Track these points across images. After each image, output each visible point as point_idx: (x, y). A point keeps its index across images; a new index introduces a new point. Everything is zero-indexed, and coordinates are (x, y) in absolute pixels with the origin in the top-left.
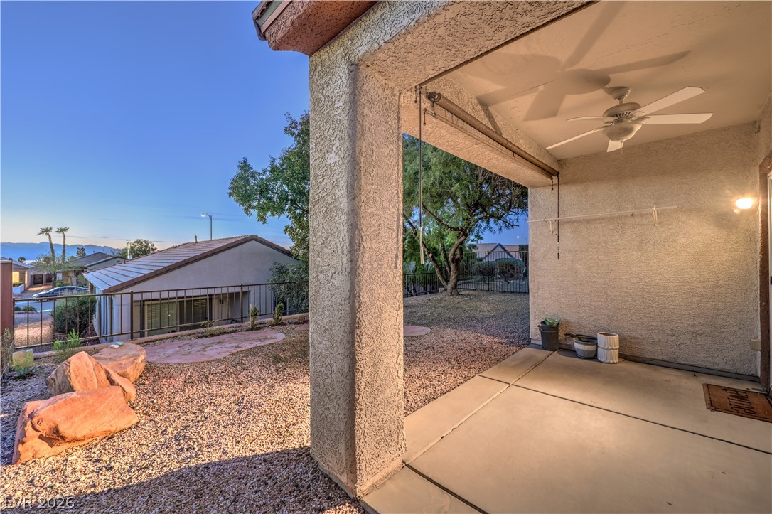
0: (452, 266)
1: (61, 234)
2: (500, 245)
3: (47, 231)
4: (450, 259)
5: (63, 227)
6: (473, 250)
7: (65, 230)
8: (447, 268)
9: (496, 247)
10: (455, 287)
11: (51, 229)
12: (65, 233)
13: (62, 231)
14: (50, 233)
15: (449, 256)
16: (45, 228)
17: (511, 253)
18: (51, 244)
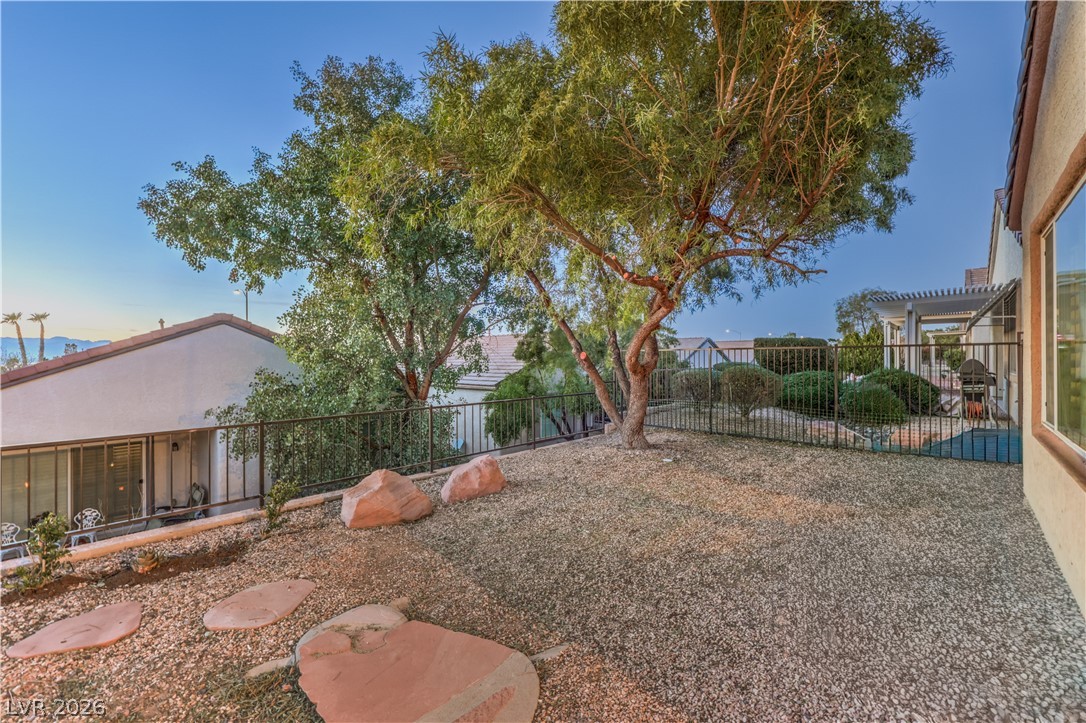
0: (632, 379)
1: (38, 324)
2: (709, 341)
3: (12, 318)
4: (627, 365)
5: (41, 313)
6: (672, 347)
7: (44, 316)
8: (622, 385)
9: (704, 344)
10: (639, 429)
11: (19, 315)
12: (43, 321)
13: (38, 318)
14: (18, 321)
15: (627, 358)
16: (10, 313)
17: (726, 352)
18: (20, 339)
